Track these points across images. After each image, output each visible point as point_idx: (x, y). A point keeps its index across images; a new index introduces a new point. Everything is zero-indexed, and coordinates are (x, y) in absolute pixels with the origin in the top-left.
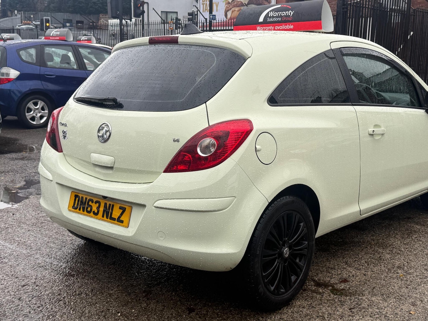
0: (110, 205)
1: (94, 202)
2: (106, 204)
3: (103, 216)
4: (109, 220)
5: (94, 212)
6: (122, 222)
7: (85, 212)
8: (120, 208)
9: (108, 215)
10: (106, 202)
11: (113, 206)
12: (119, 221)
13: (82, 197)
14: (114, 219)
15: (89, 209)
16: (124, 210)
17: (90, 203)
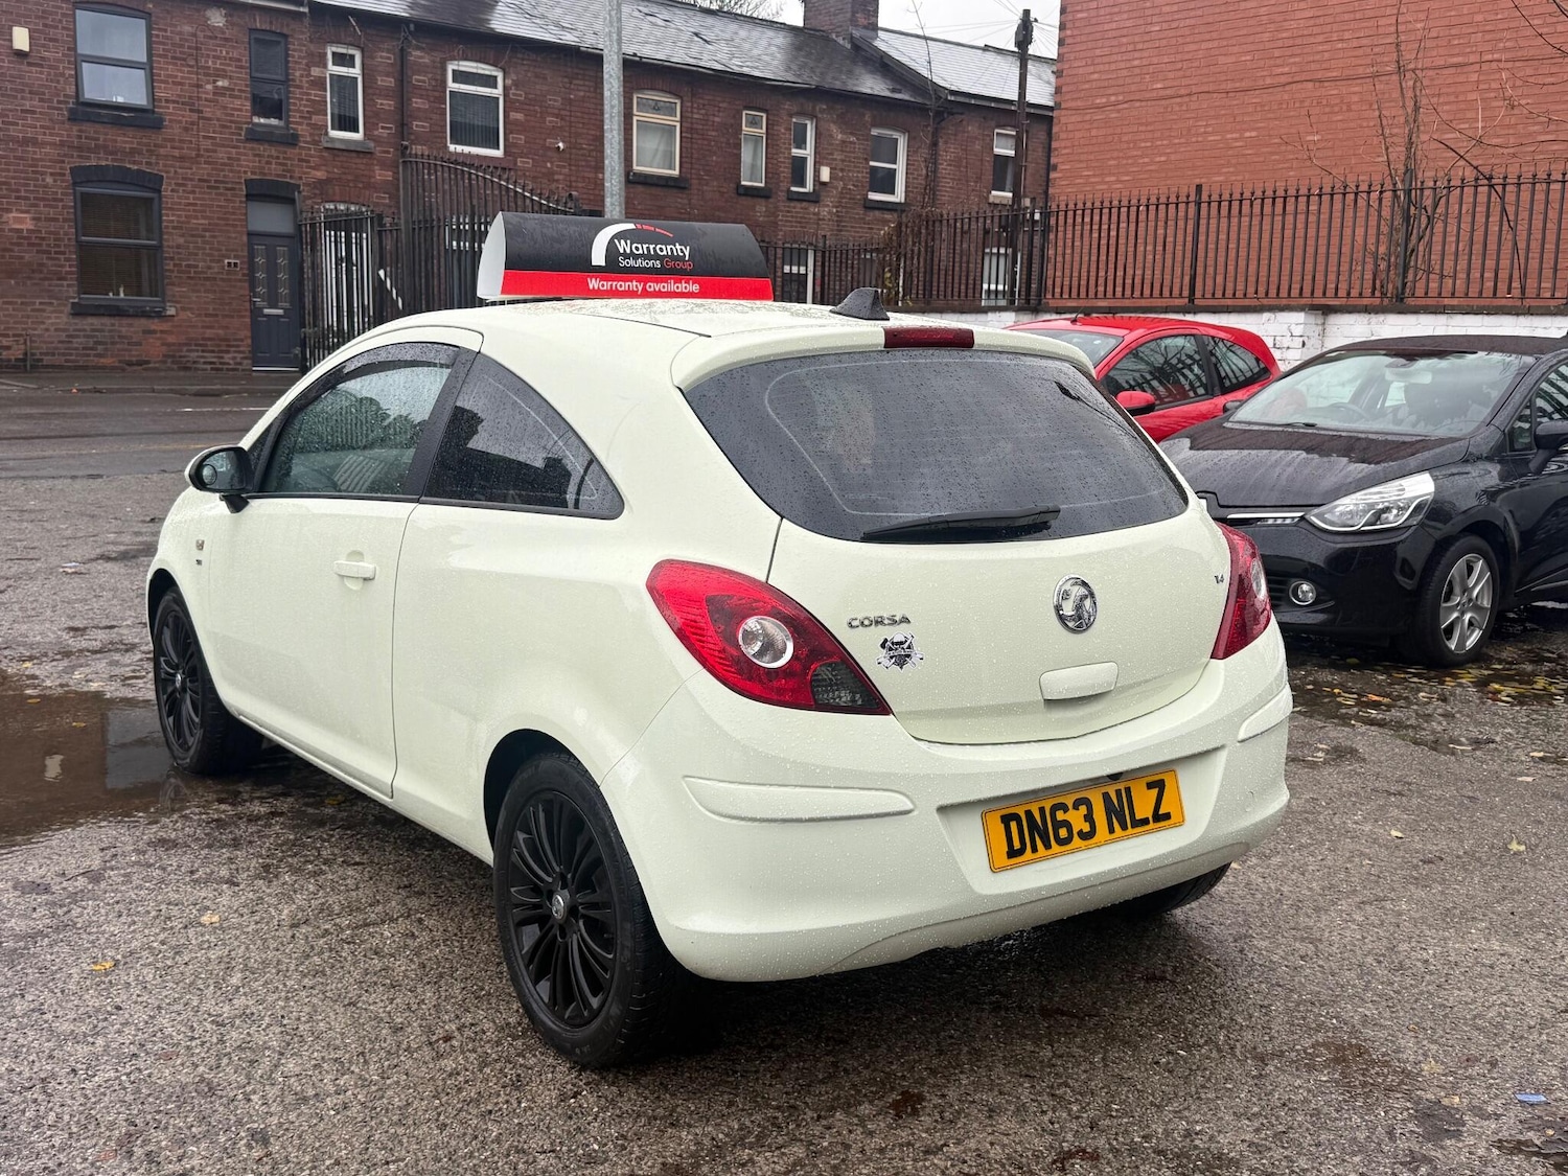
0: (1118, 792)
1: (1070, 806)
2: (1106, 796)
3: (1112, 830)
4: (1130, 830)
5: (1081, 834)
6: (1167, 816)
7: (1055, 847)
8: (1150, 786)
9: (1122, 817)
10: (1104, 790)
11: (1128, 790)
12: (1160, 817)
13: (1029, 813)
14: (1145, 822)
15: (1063, 833)
16: (1159, 785)
17: (1060, 816)
